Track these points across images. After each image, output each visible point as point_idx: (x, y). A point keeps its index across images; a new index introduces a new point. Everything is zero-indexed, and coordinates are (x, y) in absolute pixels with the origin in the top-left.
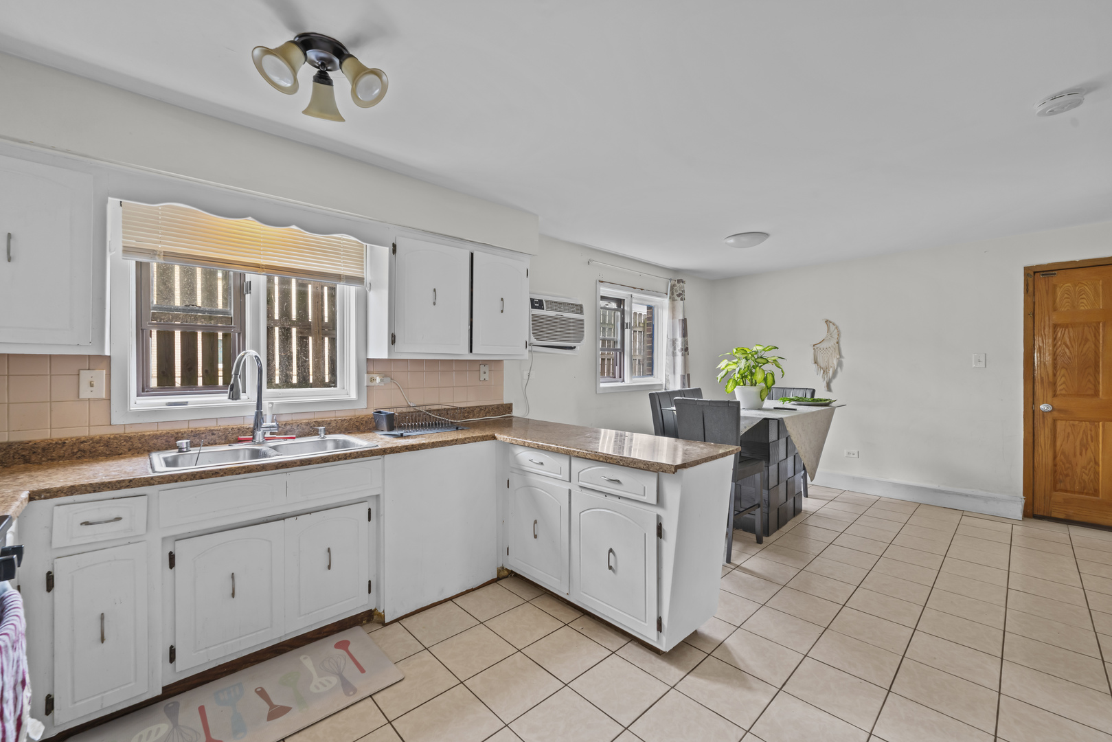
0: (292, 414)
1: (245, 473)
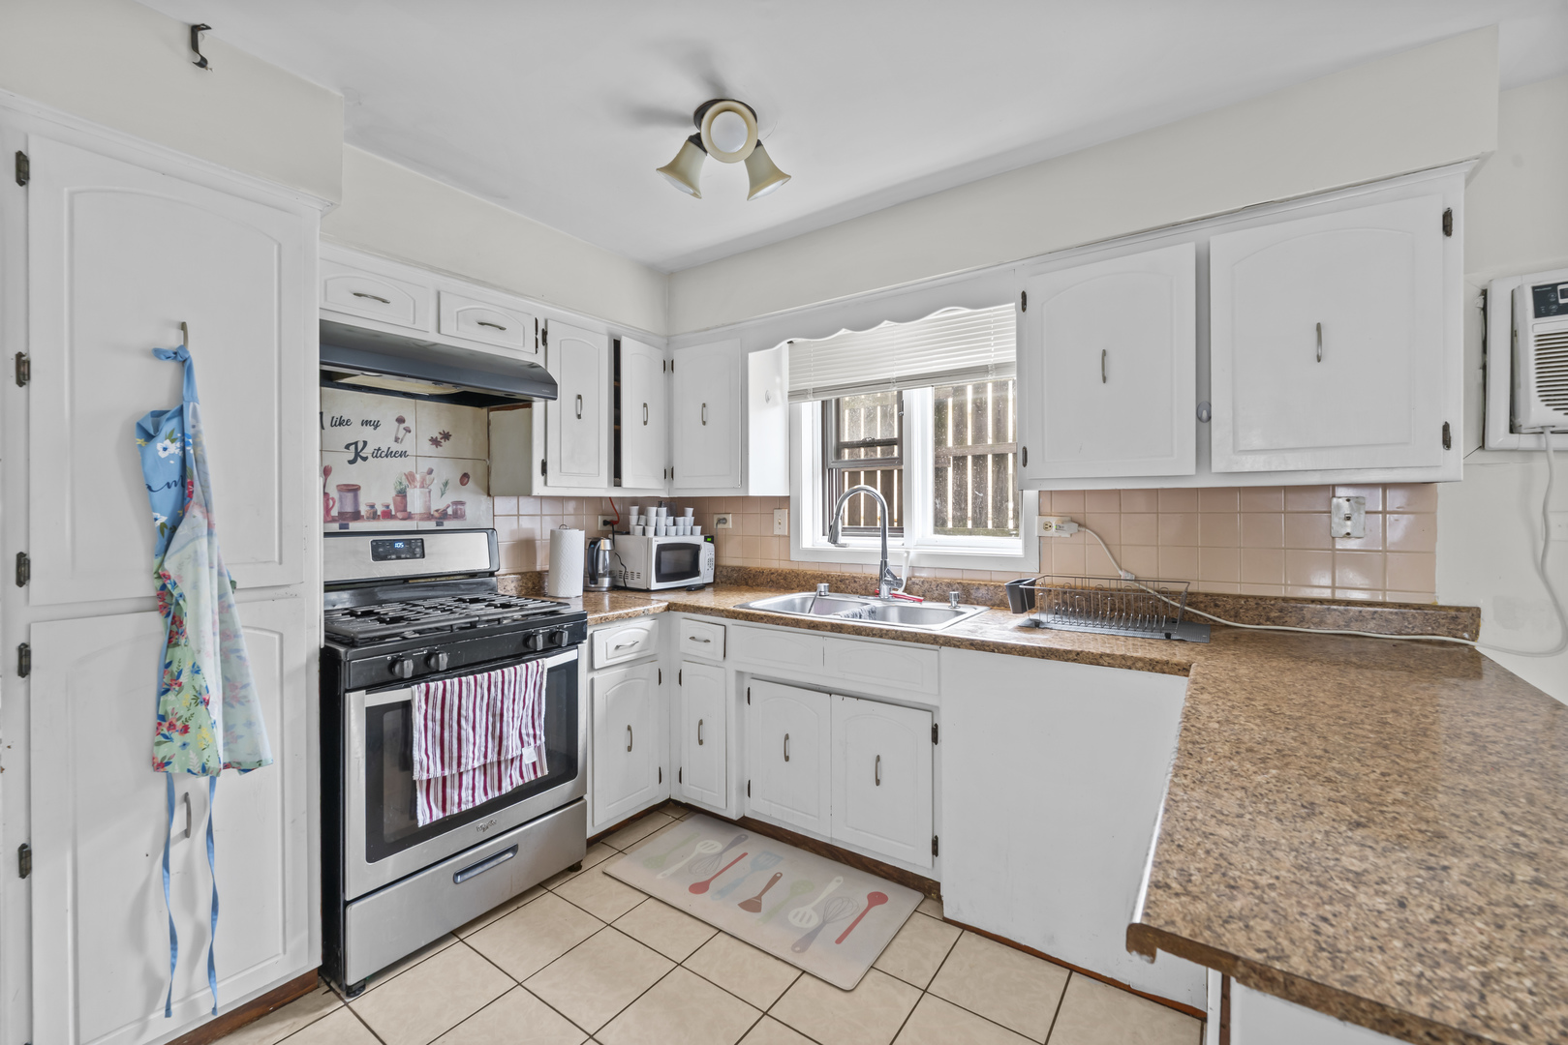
0: (935, 568)
1: (783, 624)
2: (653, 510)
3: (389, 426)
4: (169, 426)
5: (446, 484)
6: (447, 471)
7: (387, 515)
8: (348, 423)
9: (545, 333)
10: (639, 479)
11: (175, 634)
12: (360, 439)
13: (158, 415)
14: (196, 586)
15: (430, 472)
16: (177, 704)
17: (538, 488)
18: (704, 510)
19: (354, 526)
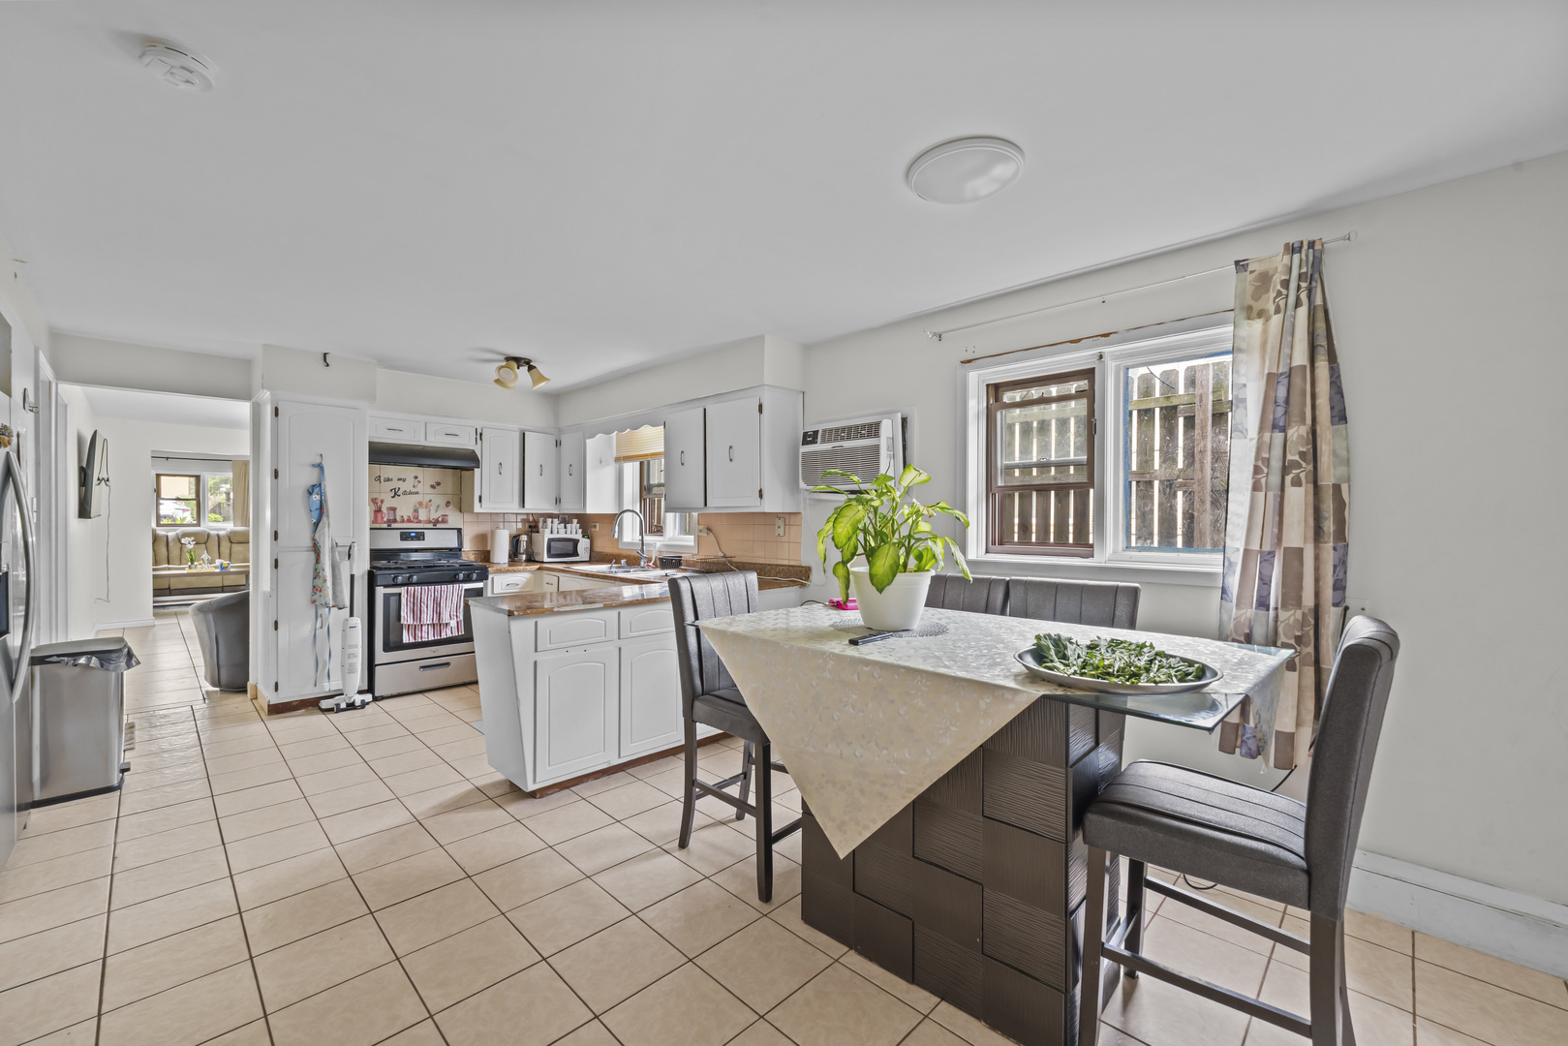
2: (549, 520)
3: (410, 481)
4: (317, 490)
5: (438, 507)
6: (438, 500)
7: (409, 521)
8: (391, 480)
9: (481, 434)
10: (536, 504)
11: (318, 561)
12: (397, 487)
13: (313, 486)
14: (324, 543)
15: (430, 501)
16: (318, 582)
17: (477, 508)
18: (585, 522)
19: (394, 525)
